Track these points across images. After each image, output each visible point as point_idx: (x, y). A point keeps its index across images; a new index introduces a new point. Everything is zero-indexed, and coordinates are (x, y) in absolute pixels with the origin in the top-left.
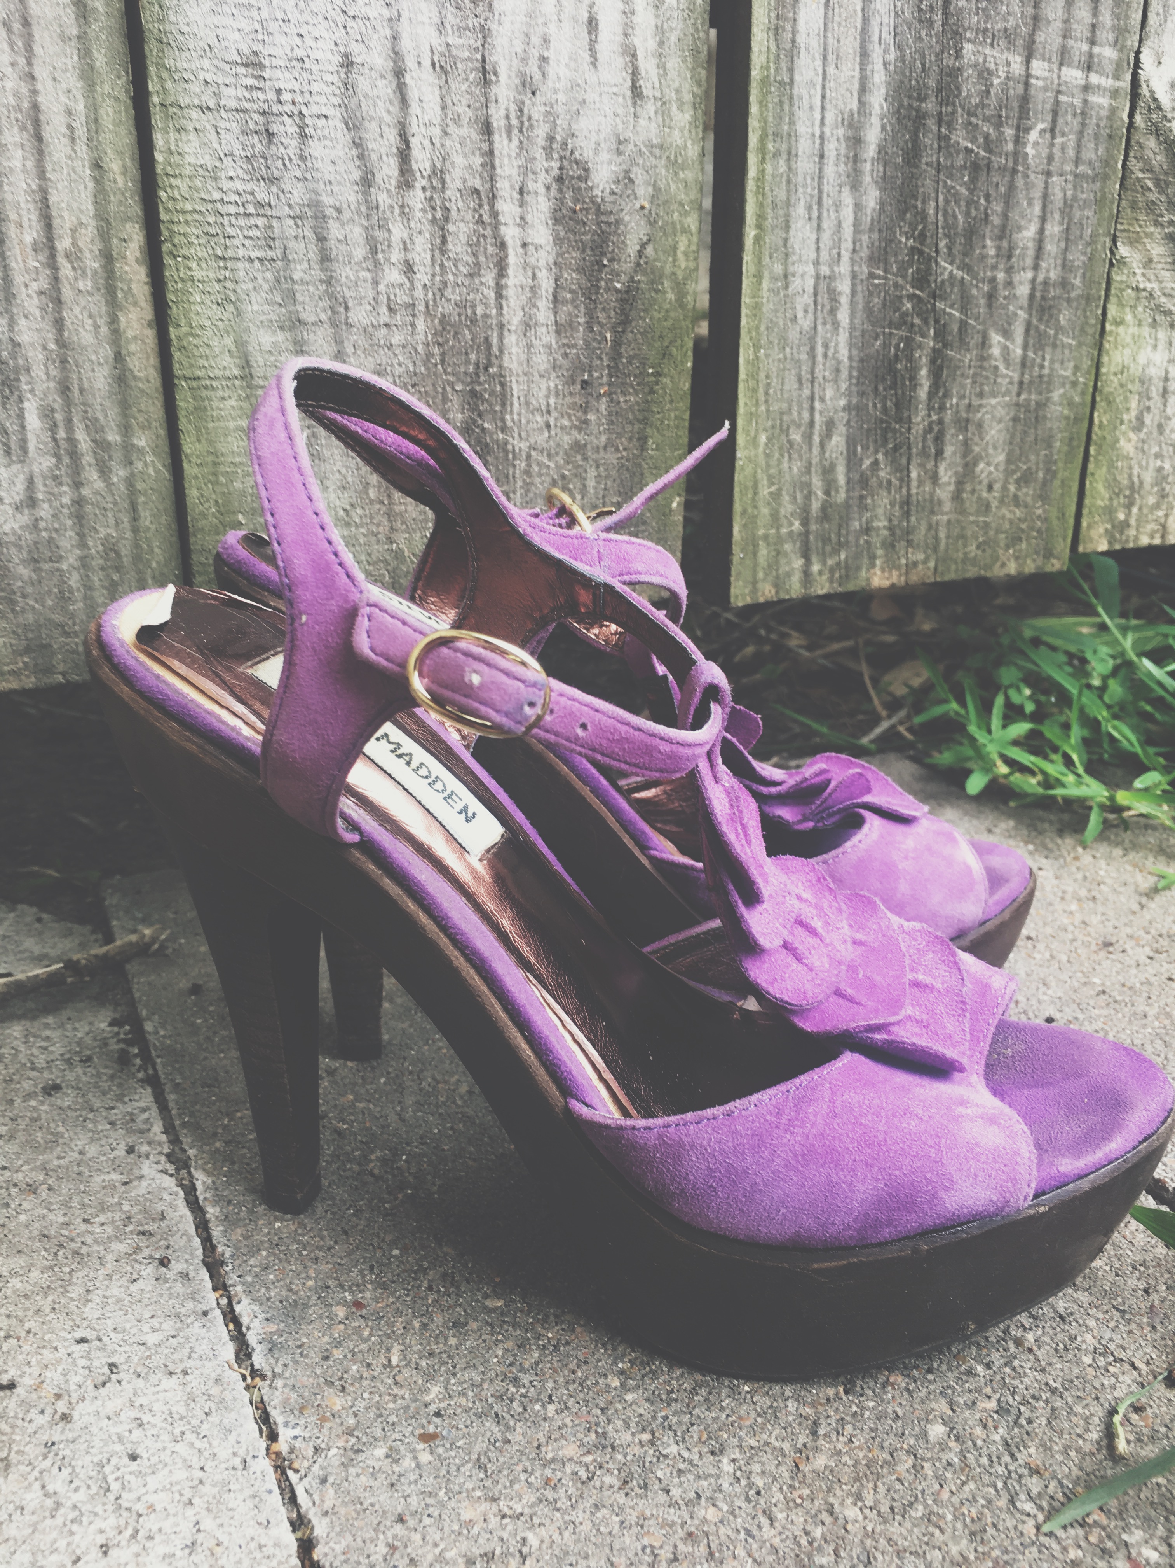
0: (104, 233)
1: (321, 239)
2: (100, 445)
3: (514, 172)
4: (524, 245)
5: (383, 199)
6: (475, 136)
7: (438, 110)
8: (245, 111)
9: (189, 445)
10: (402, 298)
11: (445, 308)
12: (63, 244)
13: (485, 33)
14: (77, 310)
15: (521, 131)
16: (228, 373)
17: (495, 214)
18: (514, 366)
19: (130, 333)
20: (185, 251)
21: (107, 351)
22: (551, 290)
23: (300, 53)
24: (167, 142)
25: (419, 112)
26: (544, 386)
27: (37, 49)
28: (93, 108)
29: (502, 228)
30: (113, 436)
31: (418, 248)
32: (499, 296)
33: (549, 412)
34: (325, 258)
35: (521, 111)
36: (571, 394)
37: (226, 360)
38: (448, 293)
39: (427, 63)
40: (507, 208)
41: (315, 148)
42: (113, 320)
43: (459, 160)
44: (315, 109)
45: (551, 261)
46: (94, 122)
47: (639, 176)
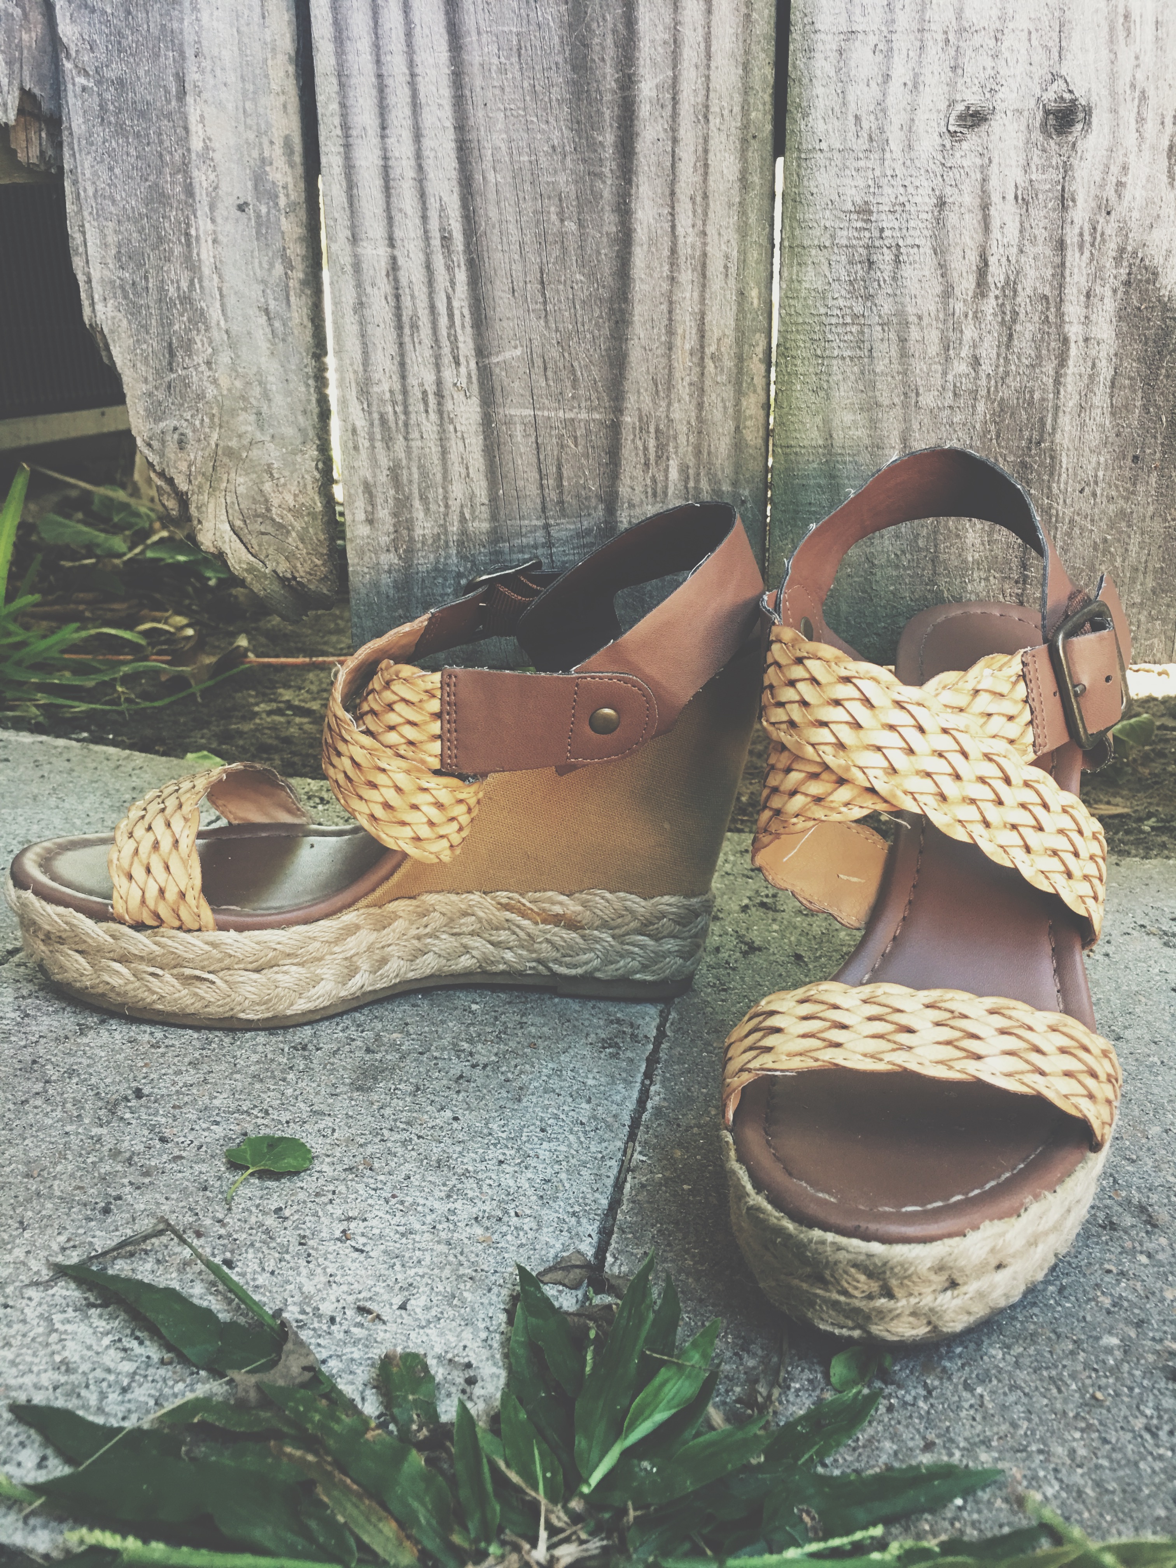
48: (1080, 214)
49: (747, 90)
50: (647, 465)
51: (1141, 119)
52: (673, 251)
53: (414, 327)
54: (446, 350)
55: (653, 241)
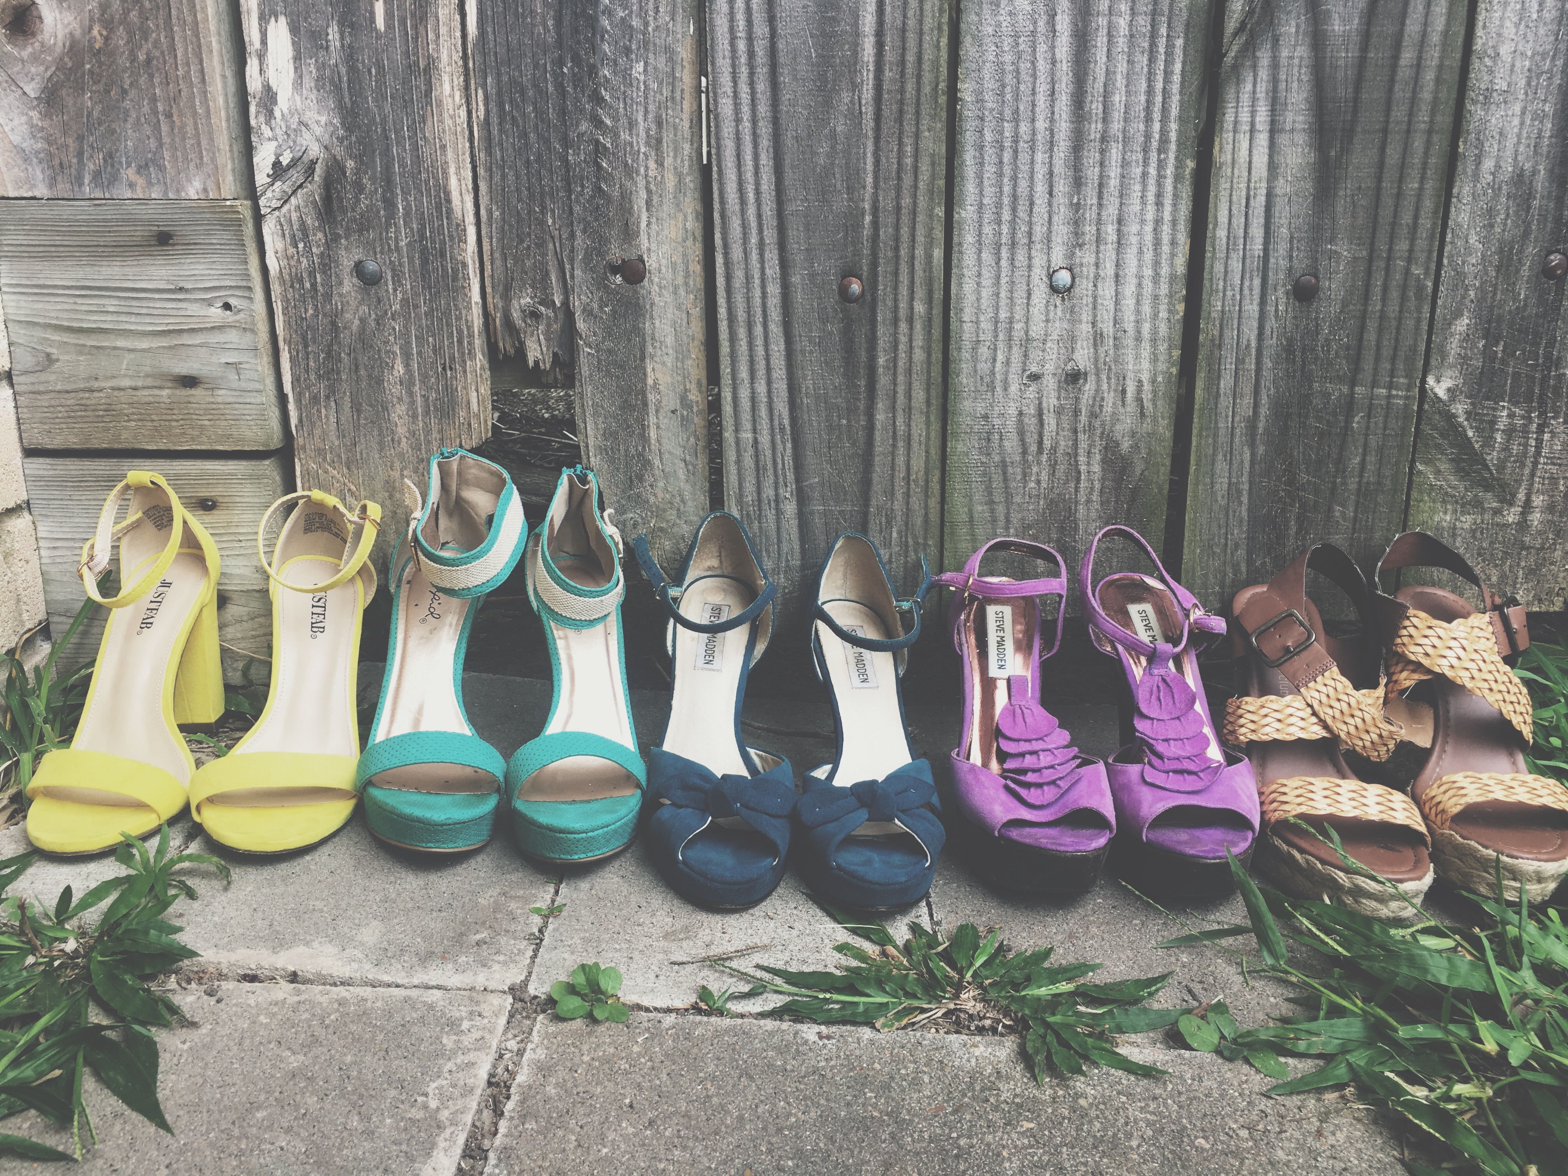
0: (927, 473)
1: (1005, 473)
2: (916, 543)
3: (1086, 446)
4: (1089, 472)
5: (1030, 458)
6: (1070, 434)
7: (1055, 426)
8: (980, 433)
9: (947, 545)
10: (1035, 492)
11: (1052, 496)
12: (913, 477)
13: (1077, 399)
14: (914, 499)
15: (1090, 432)
16: (964, 520)
17: (1076, 461)
18: (1081, 517)
19: (932, 506)
20: (953, 480)
21: (923, 512)
22: (1099, 488)
23: (1003, 412)
24: (952, 445)
25: (1047, 428)
27: (913, 417)
28: (928, 434)
29: (1080, 466)
30: (921, 541)
31: (1043, 475)
32: (1076, 491)
34: (1005, 480)
35: (1090, 424)
37: (964, 516)
38: (1054, 490)
39: (1052, 411)
40: (1082, 459)
41: (1006, 443)
42: (926, 502)
43: (1063, 443)
44: (1007, 430)
45: (1100, 477)
46: (928, 438)
47: (1142, 445)
48: (1083, 418)
49: (929, 363)
50: (881, 531)
51: (1109, 378)
52: (894, 433)
53: (765, 469)
54: (781, 480)
55: (885, 429)
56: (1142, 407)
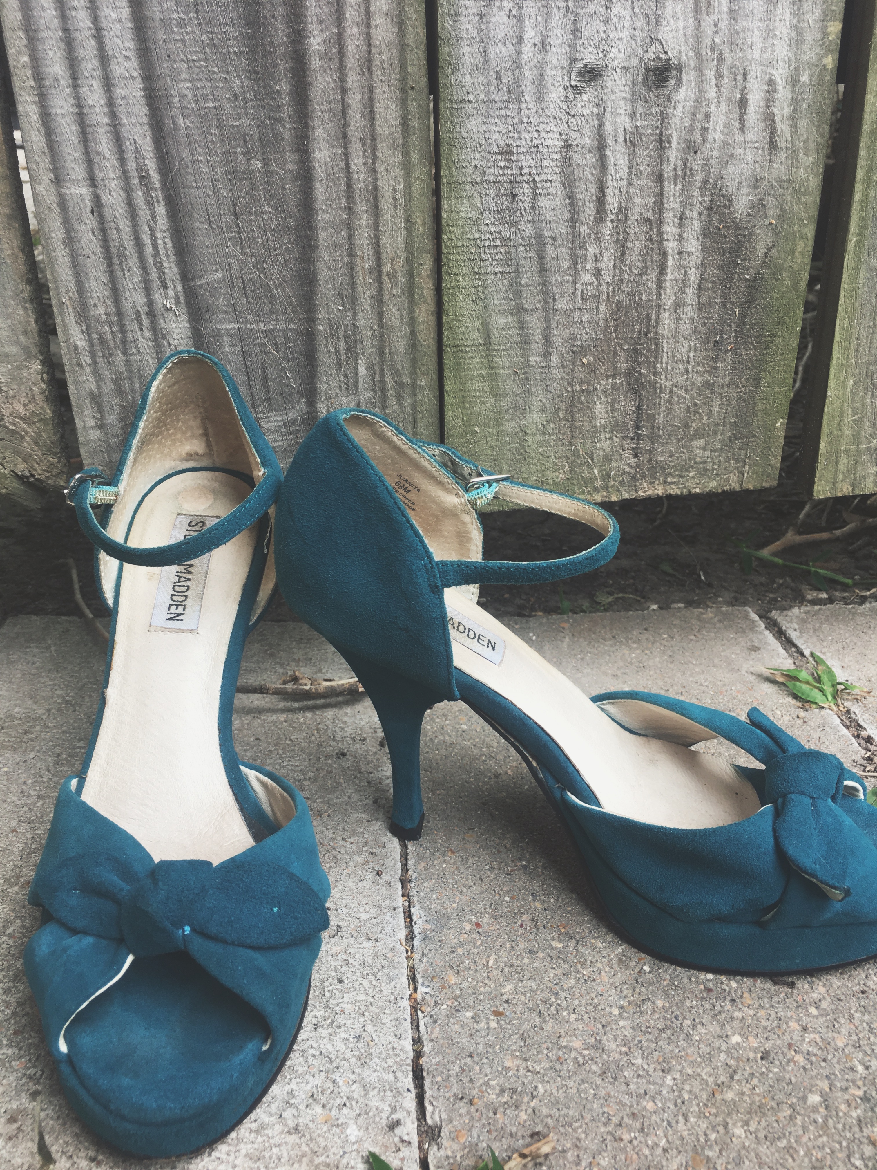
0: (410, 262)
1: (541, 257)
2: (399, 384)
3: (677, 206)
4: (680, 253)
5: (584, 229)
6: (650, 184)
7: (626, 169)
8: (499, 182)
9: (449, 385)
10: (591, 291)
11: (620, 296)
12: (387, 268)
13: (664, 116)
14: (391, 307)
15: (684, 179)
16: (476, 342)
17: (661, 234)
18: (666, 333)
19: (421, 319)
20: (455, 271)
21: (407, 329)
22: (697, 282)
23: (536, 142)
24: (450, 205)
25: (613, 172)
26: (686, 345)
27: (379, 154)
28: (408, 186)
29: (666, 243)
30: (407, 380)
31: (605, 259)
32: (659, 287)
33: (688, 362)
34: (543, 270)
35: (685, 165)
36: (706, 349)
37: (476, 335)
38: (624, 287)
39: (621, 139)
40: (670, 229)
41: (543, 202)
42: (411, 312)
43: (638, 201)
44: (544, 177)
45: (699, 262)
46: (409, 195)
47: (770, 202)
48: (674, 154)
49: (403, 47)
50: (339, 365)
51: (719, 77)
52: (349, 185)
53: (122, 256)
54: (154, 275)
55: (330, 177)
56: (773, 133)
